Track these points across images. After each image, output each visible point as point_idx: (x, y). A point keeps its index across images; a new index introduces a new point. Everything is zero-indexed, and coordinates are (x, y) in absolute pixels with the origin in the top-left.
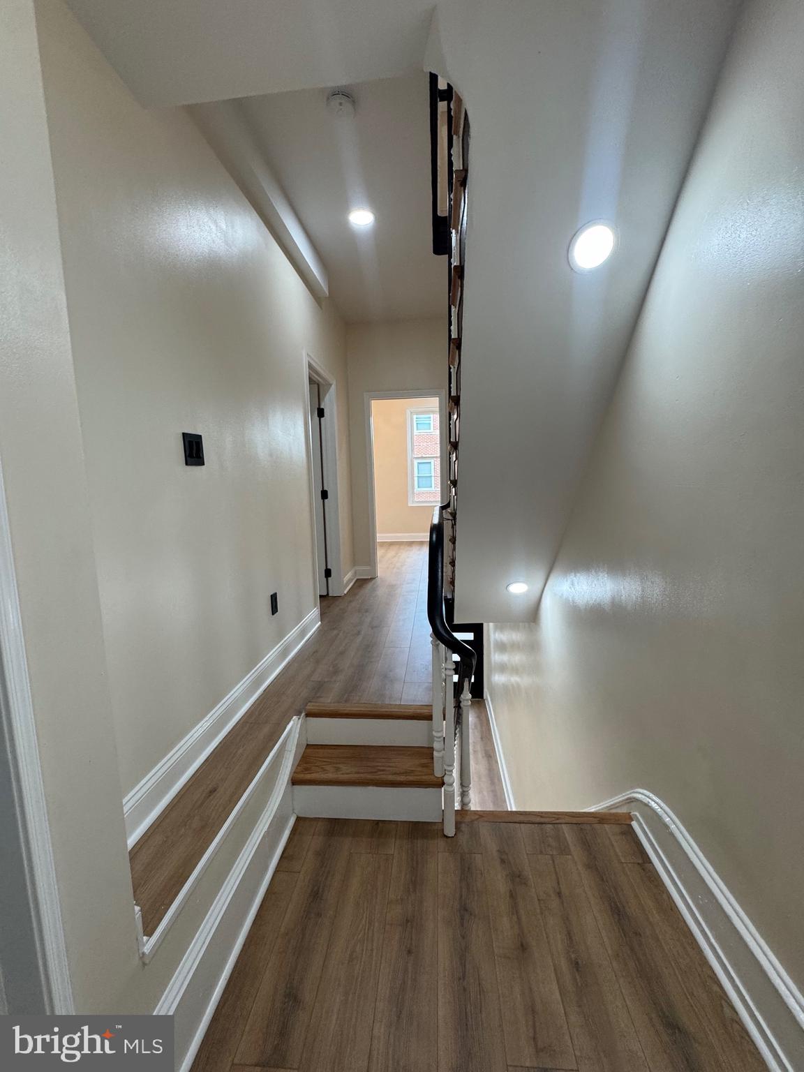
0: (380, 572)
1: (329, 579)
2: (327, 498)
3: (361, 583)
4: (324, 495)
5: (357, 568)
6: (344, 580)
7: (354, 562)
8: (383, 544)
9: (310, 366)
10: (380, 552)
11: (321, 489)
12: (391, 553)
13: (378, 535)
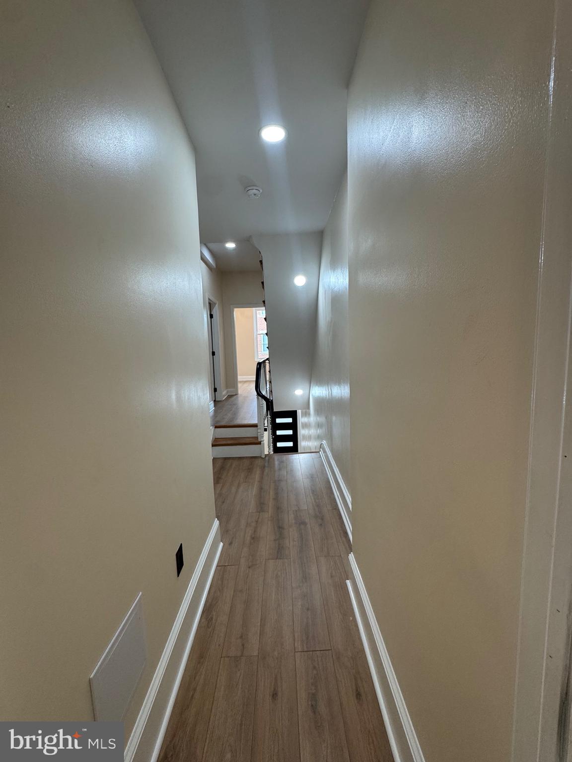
0: (240, 392)
1: (216, 393)
2: (214, 355)
3: (230, 396)
4: (213, 354)
5: (228, 390)
6: (223, 394)
7: (227, 387)
8: (241, 382)
9: (209, 299)
10: (239, 385)
11: (212, 351)
12: (246, 385)
13: (239, 377)
